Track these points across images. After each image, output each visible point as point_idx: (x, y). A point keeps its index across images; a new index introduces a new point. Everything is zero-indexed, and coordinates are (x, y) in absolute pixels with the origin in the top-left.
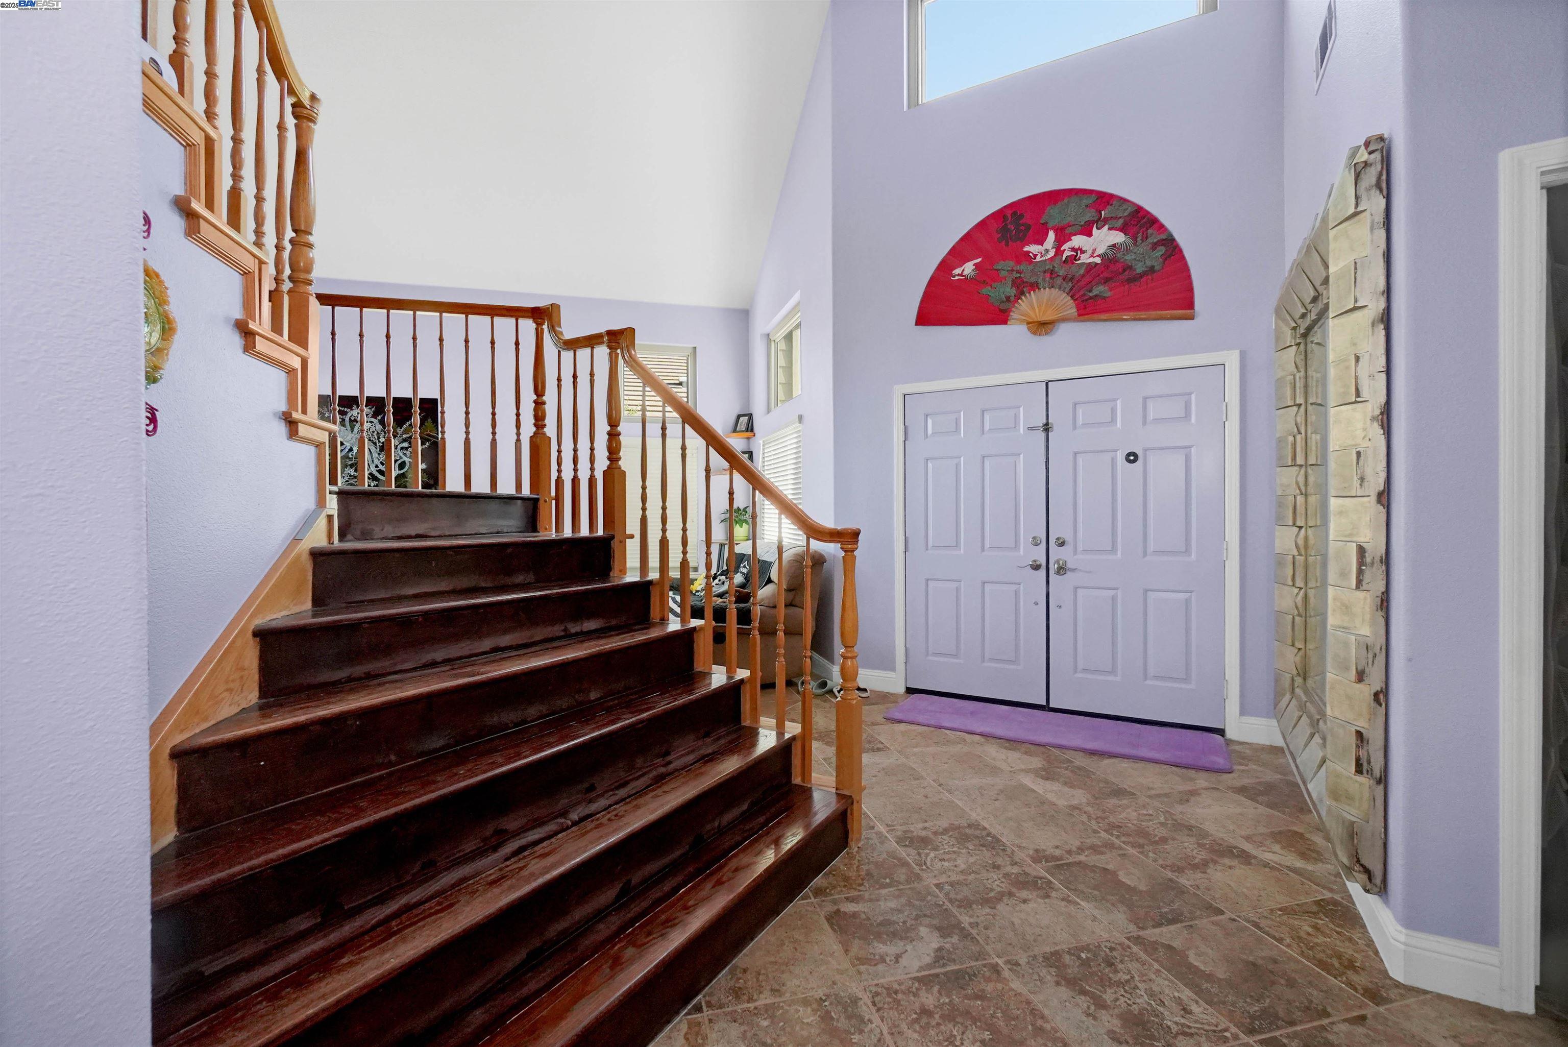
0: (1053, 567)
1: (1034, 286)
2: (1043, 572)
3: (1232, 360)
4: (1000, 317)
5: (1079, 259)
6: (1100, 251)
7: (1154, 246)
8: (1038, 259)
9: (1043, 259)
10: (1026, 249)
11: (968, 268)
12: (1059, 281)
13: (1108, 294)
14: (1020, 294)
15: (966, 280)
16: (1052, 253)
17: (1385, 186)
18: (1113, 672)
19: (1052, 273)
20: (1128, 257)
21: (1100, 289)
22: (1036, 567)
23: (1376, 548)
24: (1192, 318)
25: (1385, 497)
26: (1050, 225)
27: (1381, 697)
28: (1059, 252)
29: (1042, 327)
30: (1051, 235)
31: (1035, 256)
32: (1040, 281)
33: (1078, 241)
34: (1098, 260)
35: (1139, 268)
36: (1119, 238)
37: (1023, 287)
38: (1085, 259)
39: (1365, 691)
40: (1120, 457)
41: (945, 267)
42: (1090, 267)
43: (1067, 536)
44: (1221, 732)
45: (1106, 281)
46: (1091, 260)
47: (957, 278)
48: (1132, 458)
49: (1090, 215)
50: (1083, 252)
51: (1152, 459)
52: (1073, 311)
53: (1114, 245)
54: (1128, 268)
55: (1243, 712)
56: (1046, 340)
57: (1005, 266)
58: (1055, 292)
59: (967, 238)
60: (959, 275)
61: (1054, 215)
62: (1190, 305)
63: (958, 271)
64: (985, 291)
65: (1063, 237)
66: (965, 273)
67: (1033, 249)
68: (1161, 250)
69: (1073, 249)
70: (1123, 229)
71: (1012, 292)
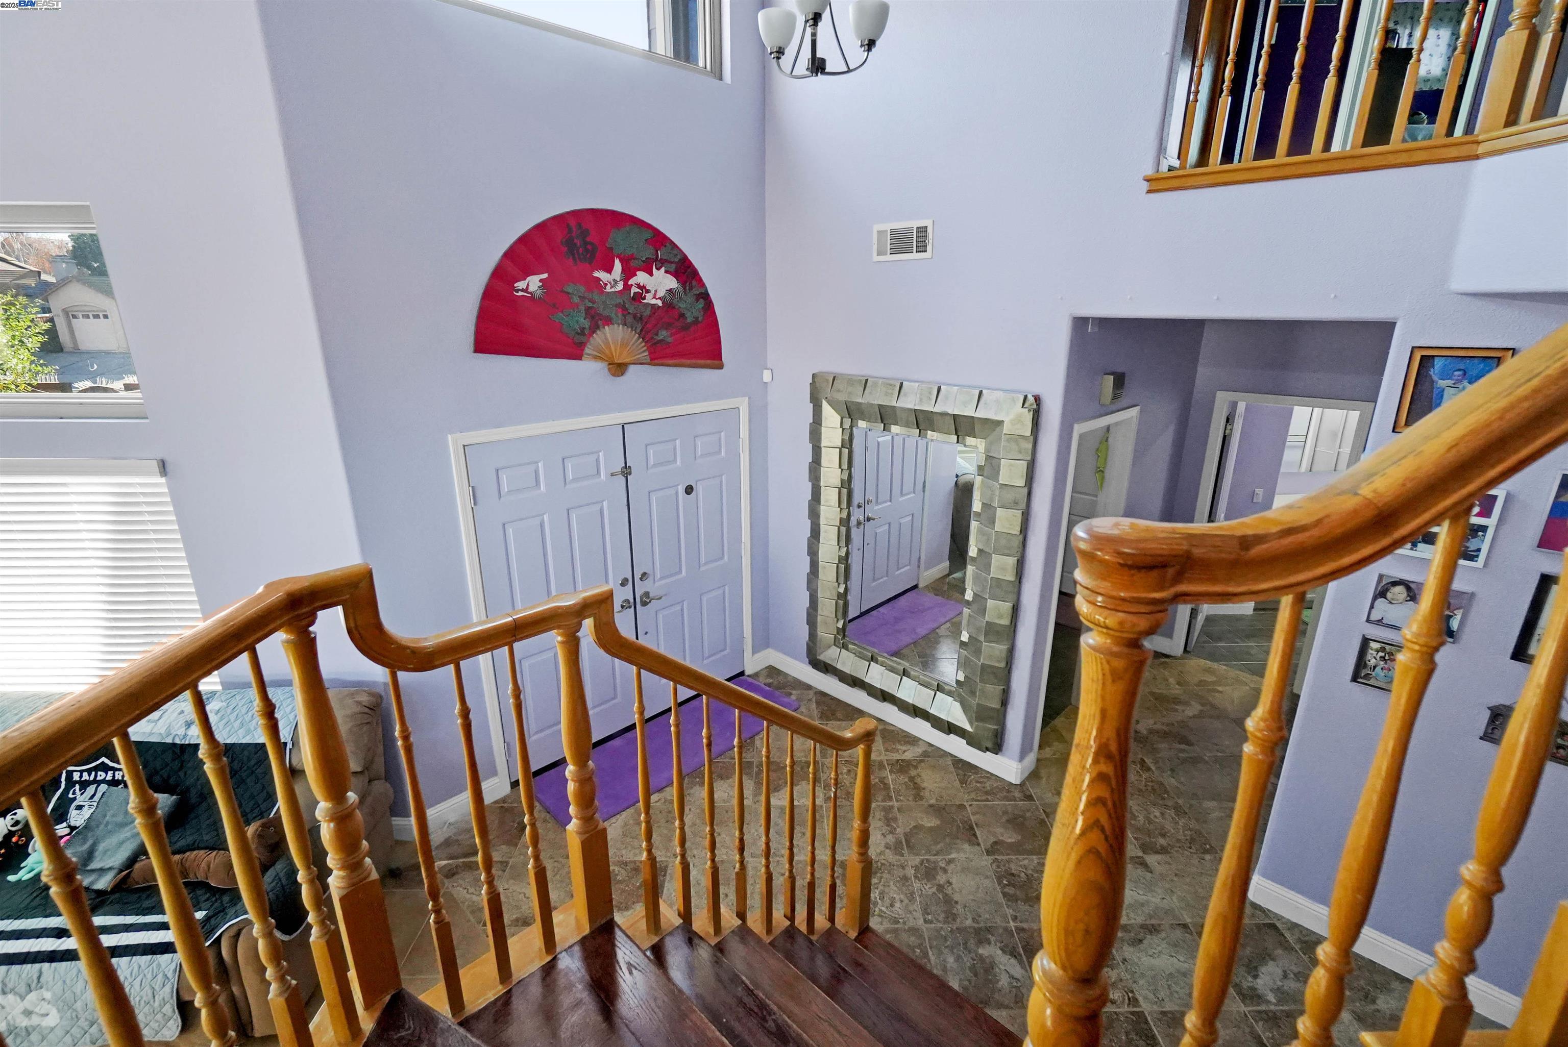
0: (639, 602)
1: (608, 321)
2: (632, 608)
3: (743, 405)
4: (574, 352)
5: (644, 298)
6: (661, 294)
7: (697, 297)
8: (608, 289)
9: (613, 290)
10: (597, 274)
11: (533, 283)
12: (629, 319)
13: (670, 340)
14: (594, 328)
15: (532, 298)
16: (620, 287)
19: (623, 307)
20: (682, 306)
21: (663, 334)
22: (627, 606)
24: (721, 367)
26: (616, 251)
28: (627, 287)
29: (615, 367)
30: (618, 265)
31: (606, 285)
32: (613, 315)
33: (641, 277)
34: (660, 303)
35: (688, 316)
36: (672, 283)
37: (597, 320)
38: (649, 299)
40: (681, 489)
41: (501, 278)
43: (646, 569)
44: (743, 674)
45: (667, 326)
46: (654, 302)
47: (520, 293)
48: (689, 490)
49: (648, 250)
50: (648, 291)
51: (702, 490)
52: (644, 355)
53: (670, 290)
54: (682, 314)
55: (754, 650)
56: (621, 379)
57: (575, 289)
58: (627, 331)
59: (526, 240)
60: (522, 290)
61: (619, 240)
63: (521, 285)
64: (559, 317)
65: (628, 270)
66: (531, 289)
67: (601, 275)
68: (701, 304)
69: (639, 286)
70: (676, 275)
71: (586, 324)
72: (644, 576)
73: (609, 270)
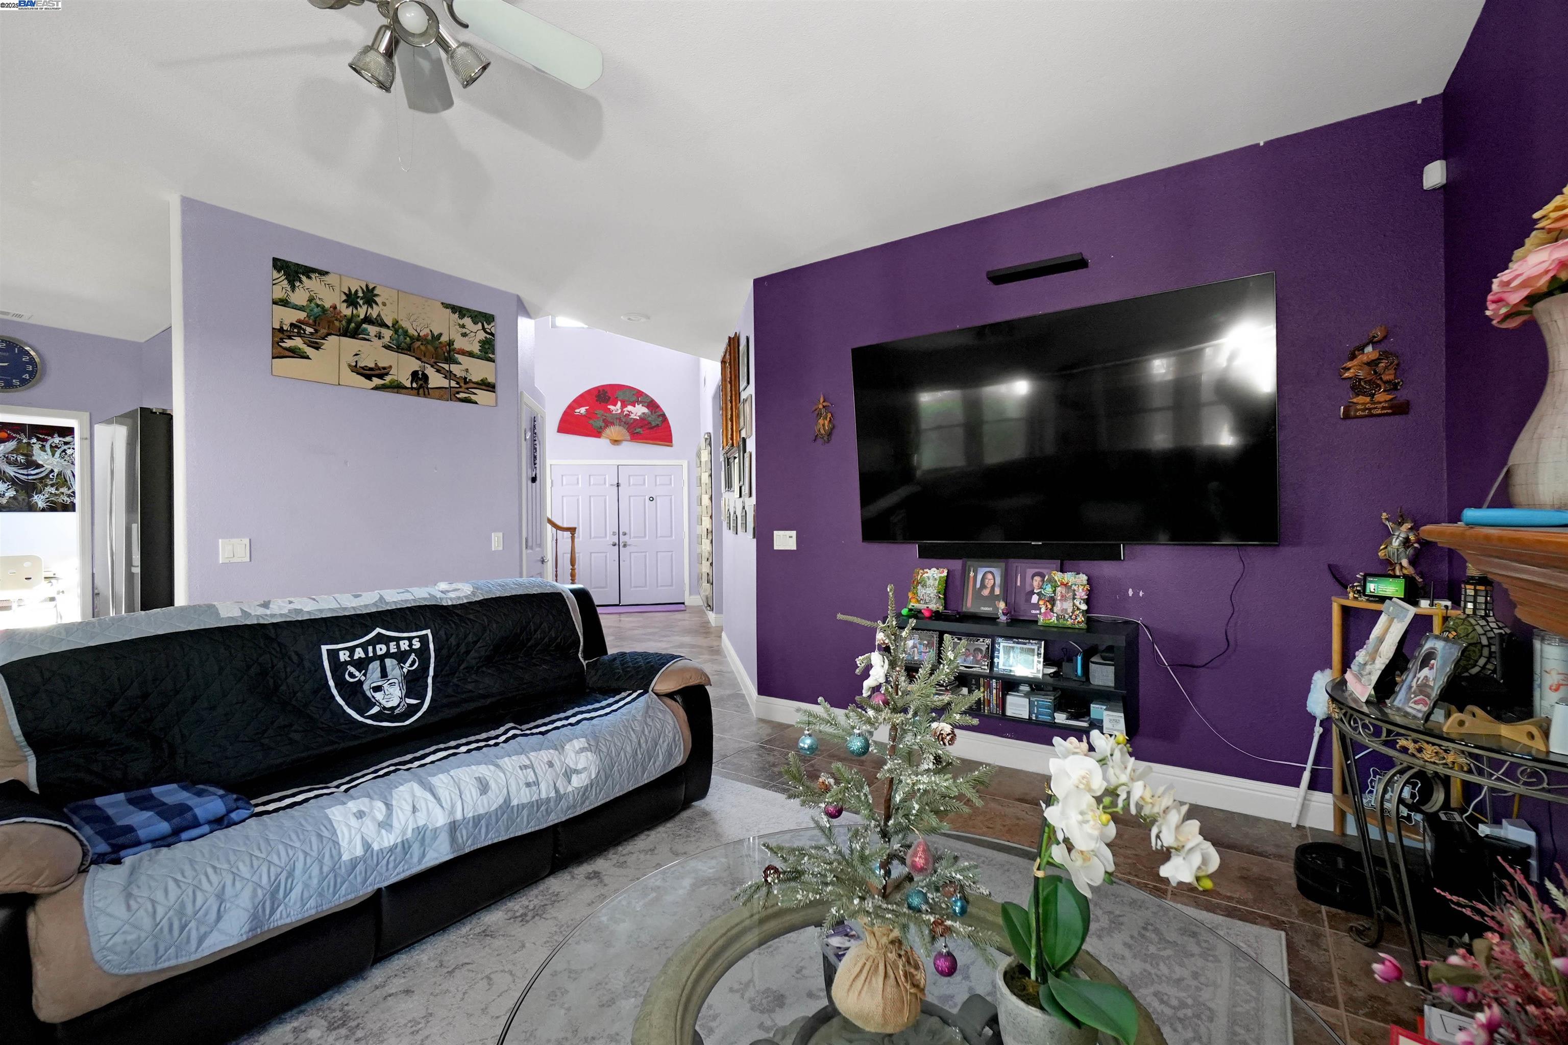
0: (621, 545)
1: (613, 424)
2: (617, 547)
3: (684, 465)
4: (597, 434)
5: (630, 416)
6: (639, 414)
7: (659, 416)
8: (614, 412)
9: (616, 413)
10: (608, 407)
11: (583, 410)
12: (623, 424)
13: (642, 433)
14: (606, 426)
15: (581, 415)
16: (619, 411)
17: (710, 444)
18: (645, 586)
19: (620, 419)
20: (649, 419)
21: (638, 430)
22: (614, 545)
23: (710, 530)
24: (671, 446)
25: (711, 517)
26: (619, 399)
27: (711, 564)
28: (622, 412)
29: (616, 442)
30: (619, 404)
32: (615, 422)
33: (630, 408)
34: (638, 418)
35: (654, 424)
36: (645, 410)
37: (608, 423)
38: (632, 416)
39: (709, 563)
40: (647, 498)
41: (571, 408)
42: (635, 420)
43: (627, 532)
44: (683, 603)
45: (641, 427)
46: (635, 417)
47: (577, 414)
48: (652, 499)
49: (634, 398)
50: (632, 413)
51: (658, 499)
52: (629, 438)
53: (644, 413)
54: (650, 423)
55: (690, 594)
56: (616, 447)
57: (599, 412)
58: (621, 428)
59: (582, 396)
60: (579, 413)
61: (620, 394)
62: (671, 441)
63: (577, 411)
64: (591, 422)
65: (624, 405)
66: (581, 412)
67: (611, 407)
68: (661, 419)
69: (628, 411)
70: (648, 407)
71: (603, 425)
72: (625, 534)
73: (615, 405)
